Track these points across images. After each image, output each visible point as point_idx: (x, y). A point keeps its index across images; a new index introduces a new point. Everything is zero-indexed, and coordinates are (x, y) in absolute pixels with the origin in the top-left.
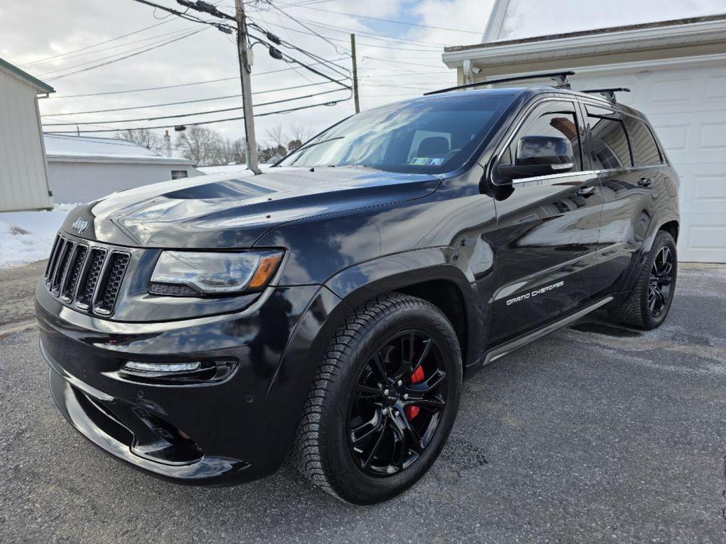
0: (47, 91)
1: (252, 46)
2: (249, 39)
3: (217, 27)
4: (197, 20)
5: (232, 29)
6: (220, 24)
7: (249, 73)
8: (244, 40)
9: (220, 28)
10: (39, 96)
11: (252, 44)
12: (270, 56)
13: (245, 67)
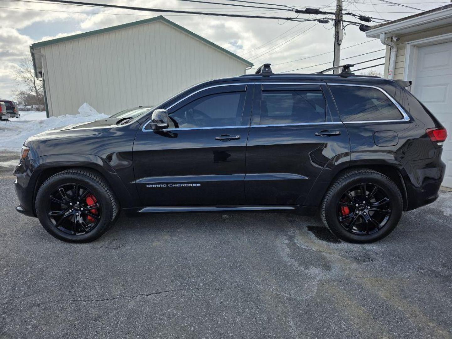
0: (250, 66)
1: (344, 27)
2: (343, 23)
3: (318, 21)
4: (305, 20)
5: (329, 20)
6: (320, 19)
7: (339, 45)
8: (339, 25)
9: (320, 21)
10: (247, 68)
11: (344, 26)
12: (360, 31)
13: (338, 41)
